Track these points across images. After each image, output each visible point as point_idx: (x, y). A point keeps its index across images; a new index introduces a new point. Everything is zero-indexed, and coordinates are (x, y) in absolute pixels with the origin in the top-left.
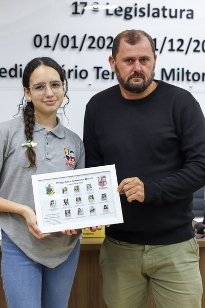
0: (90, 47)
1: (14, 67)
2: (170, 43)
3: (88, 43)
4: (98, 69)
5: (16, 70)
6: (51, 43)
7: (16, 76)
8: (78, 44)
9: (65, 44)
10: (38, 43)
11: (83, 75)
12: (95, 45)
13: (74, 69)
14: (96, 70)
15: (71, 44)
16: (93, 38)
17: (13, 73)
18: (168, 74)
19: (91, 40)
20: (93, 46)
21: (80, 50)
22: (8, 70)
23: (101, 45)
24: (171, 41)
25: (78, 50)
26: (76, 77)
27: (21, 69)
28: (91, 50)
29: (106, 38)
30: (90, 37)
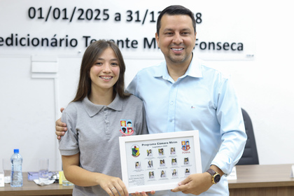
0: (79, 18)
1: (10, 36)
2: (151, 15)
3: (77, 14)
4: (87, 38)
5: (12, 39)
6: (44, 15)
7: (12, 44)
8: (69, 16)
9: (56, 15)
10: (32, 15)
11: (74, 43)
12: (83, 16)
13: (65, 38)
14: (85, 39)
15: (62, 15)
16: (82, 10)
17: (9, 42)
18: (150, 42)
19: (80, 12)
20: (82, 17)
21: (71, 21)
22: (5, 39)
23: (89, 17)
24: (152, 13)
25: (68, 21)
26: (67, 45)
27: (17, 39)
28: (80, 21)
29: (93, 10)
30: (79, 10)
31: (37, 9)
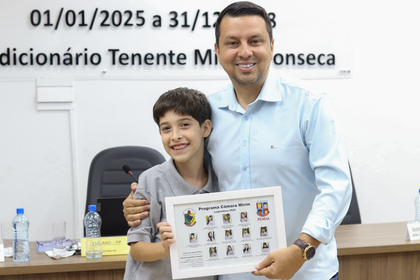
0: (103, 24)
1: (6, 52)
2: (204, 18)
3: (100, 19)
4: (114, 51)
5: (8, 55)
6: (53, 21)
7: (8, 63)
8: (88, 21)
9: (70, 21)
10: (36, 21)
11: (95, 60)
12: (109, 21)
13: (84, 53)
14: (111, 53)
15: (78, 20)
16: (107, 13)
17: (4, 60)
18: (203, 57)
19: (104, 15)
20: (107, 23)
21: (91, 28)
23: (117, 21)
24: (206, 14)
25: (87, 28)
26: (86, 63)
27: (15, 55)
28: (104, 28)
29: (122, 12)
30: (102, 12)
31: (42, 12)
